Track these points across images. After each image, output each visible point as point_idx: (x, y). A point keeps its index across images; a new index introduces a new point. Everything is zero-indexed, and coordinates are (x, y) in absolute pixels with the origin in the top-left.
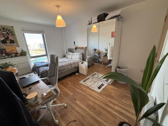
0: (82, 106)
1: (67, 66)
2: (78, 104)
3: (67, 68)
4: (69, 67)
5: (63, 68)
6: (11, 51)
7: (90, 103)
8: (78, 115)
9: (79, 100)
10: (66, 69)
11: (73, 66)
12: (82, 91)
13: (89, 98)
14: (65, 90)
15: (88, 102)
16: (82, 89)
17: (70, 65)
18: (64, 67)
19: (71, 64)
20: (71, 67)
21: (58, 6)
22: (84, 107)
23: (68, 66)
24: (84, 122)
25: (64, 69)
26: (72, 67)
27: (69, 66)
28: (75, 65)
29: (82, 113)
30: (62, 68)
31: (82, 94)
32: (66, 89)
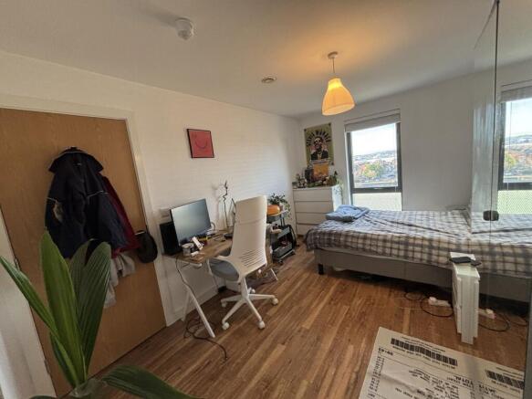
0: (266, 365)
1: (380, 244)
2: (273, 353)
3: (380, 250)
4: (395, 252)
5: (364, 244)
6: (320, 173)
7: (279, 387)
8: (239, 360)
9: (285, 351)
10: (377, 253)
11: (418, 255)
12: (331, 351)
13: (305, 382)
14: (318, 304)
15: (283, 380)
16: (345, 349)
17: (402, 247)
18: (368, 242)
19: (407, 244)
20: (402, 253)
21: (331, 55)
22: (262, 369)
23: (388, 245)
24: (221, 378)
25: (368, 248)
26: (406, 257)
27: (395, 246)
28: (430, 254)
29: (243, 370)
30: (360, 241)
31: (314, 354)
32: (321, 306)
